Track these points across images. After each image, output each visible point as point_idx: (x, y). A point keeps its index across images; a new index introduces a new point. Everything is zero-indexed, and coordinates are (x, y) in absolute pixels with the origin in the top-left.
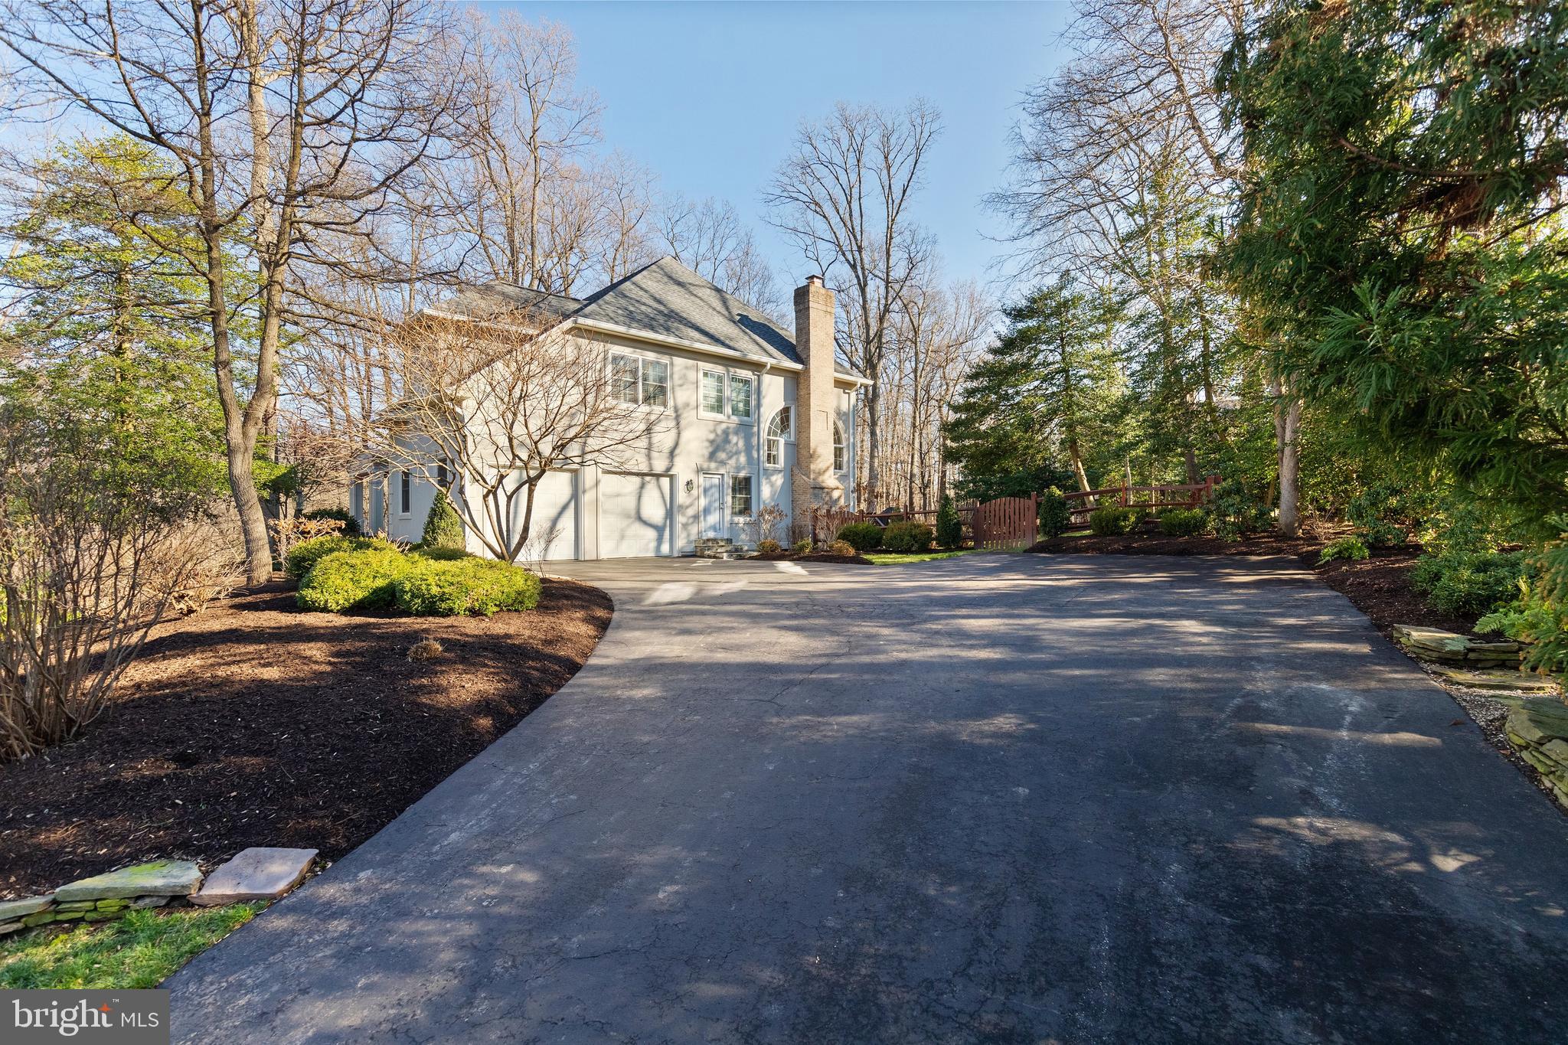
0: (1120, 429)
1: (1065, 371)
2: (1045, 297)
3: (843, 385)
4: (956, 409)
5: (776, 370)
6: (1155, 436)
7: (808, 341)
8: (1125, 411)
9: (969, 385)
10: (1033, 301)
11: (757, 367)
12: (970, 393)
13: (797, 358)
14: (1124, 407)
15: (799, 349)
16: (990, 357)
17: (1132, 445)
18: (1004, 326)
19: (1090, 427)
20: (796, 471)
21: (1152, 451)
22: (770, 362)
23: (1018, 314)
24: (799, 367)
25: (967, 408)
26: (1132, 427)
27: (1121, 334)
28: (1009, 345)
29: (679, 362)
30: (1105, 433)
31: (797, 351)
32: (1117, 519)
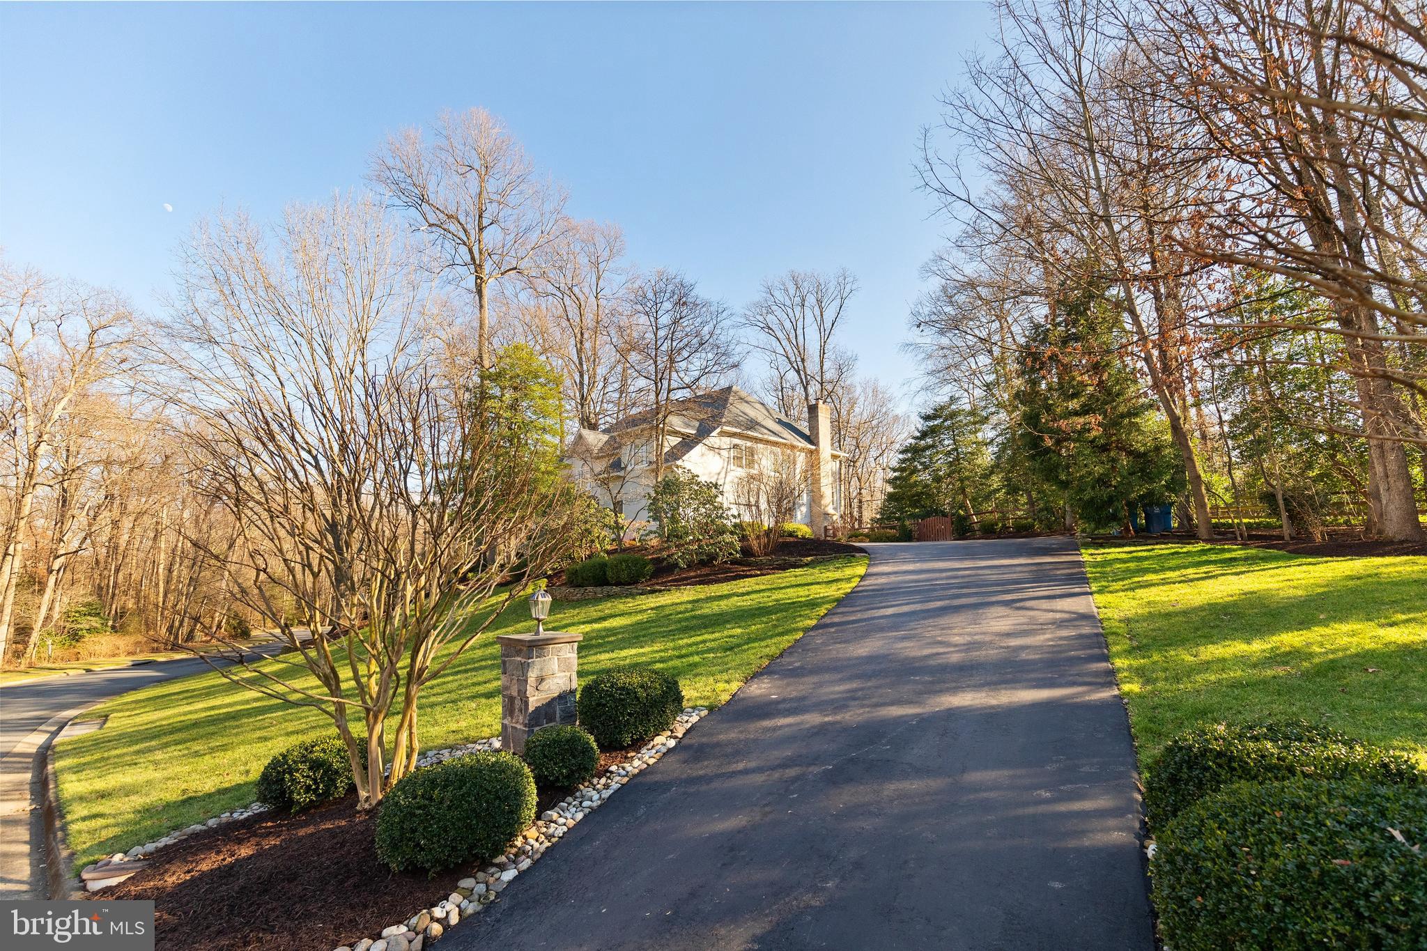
0: (989, 482)
1: (956, 449)
2: (942, 408)
3: (834, 457)
4: (894, 470)
5: (802, 450)
6: (1008, 485)
7: (818, 433)
8: (992, 473)
9: (901, 456)
10: (935, 410)
11: (793, 447)
12: (904, 461)
13: (811, 442)
14: (992, 471)
15: (812, 438)
16: (913, 441)
17: (998, 490)
18: (921, 425)
19: (974, 482)
20: (813, 504)
21: (1007, 493)
22: (800, 445)
23: (927, 418)
24: (813, 447)
25: (902, 470)
26: (996, 481)
27: (988, 433)
28: (924, 435)
29: (760, 446)
30: (981, 484)
31: (812, 439)
32: (993, 525)
